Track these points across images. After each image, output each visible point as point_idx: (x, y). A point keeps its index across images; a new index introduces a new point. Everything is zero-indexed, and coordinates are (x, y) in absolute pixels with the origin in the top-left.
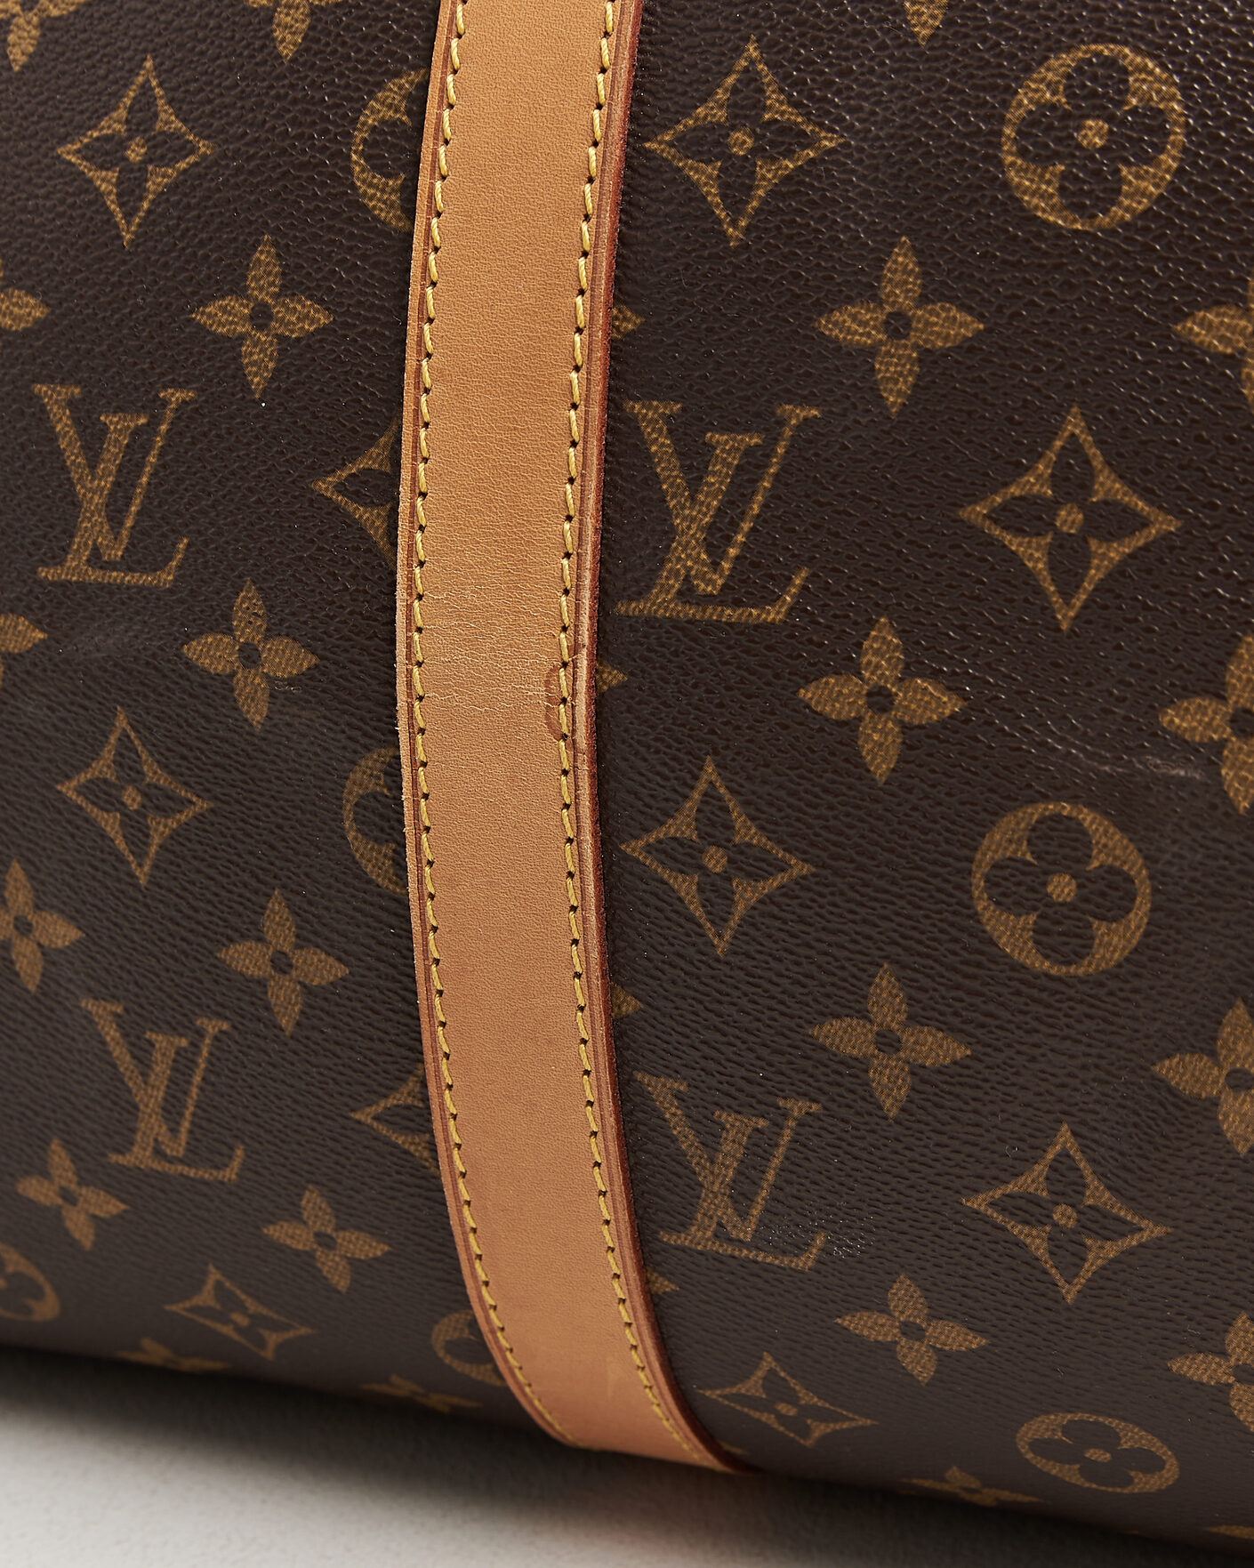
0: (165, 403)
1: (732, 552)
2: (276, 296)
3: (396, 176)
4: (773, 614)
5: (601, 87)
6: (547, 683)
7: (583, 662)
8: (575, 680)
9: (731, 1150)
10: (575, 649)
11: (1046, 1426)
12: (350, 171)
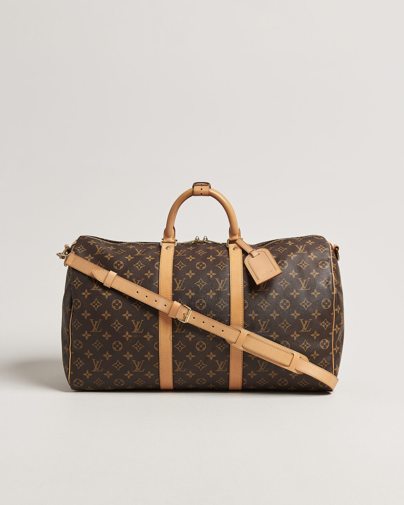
9: (180, 364)
11: (198, 380)
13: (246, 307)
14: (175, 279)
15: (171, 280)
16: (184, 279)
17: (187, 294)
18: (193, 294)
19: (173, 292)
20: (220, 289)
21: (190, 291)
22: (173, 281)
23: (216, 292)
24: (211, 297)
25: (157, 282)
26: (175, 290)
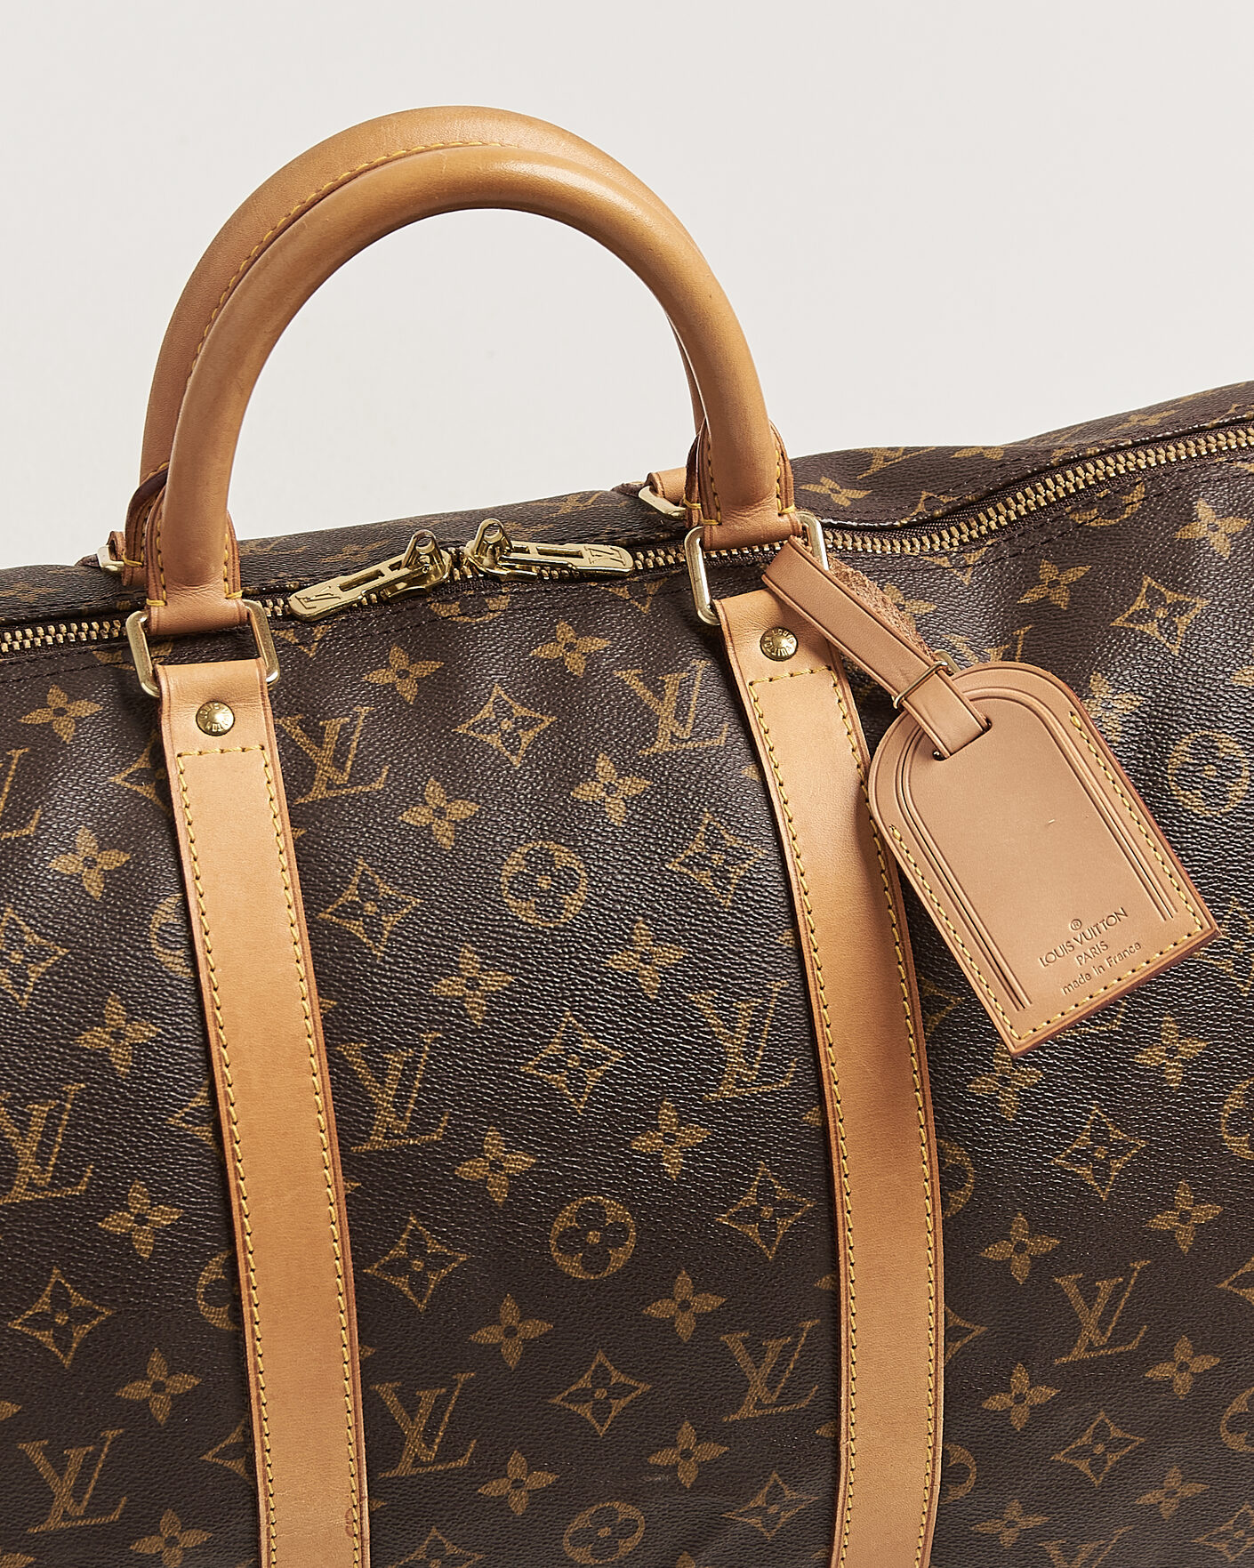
0: (105, 1439)
1: (437, 1440)
2: (167, 1377)
3: (224, 1306)
4: (461, 1463)
5: (337, 1249)
6: (346, 1516)
7: (366, 1503)
8: (361, 1513)
10: (361, 1499)
12: (198, 1309)
13: (960, 1199)
14: (352, 1052)
15: (318, 1063)
16: (428, 1038)
17: (470, 1170)
18: (520, 1162)
19: (350, 1164)
20: (739, 1083)
21: (493, 1142)
22: (338, 1067)
23: (709, 1113)
24: (673, 1165)
25: (200, 1101)
26: (367, 1147)
